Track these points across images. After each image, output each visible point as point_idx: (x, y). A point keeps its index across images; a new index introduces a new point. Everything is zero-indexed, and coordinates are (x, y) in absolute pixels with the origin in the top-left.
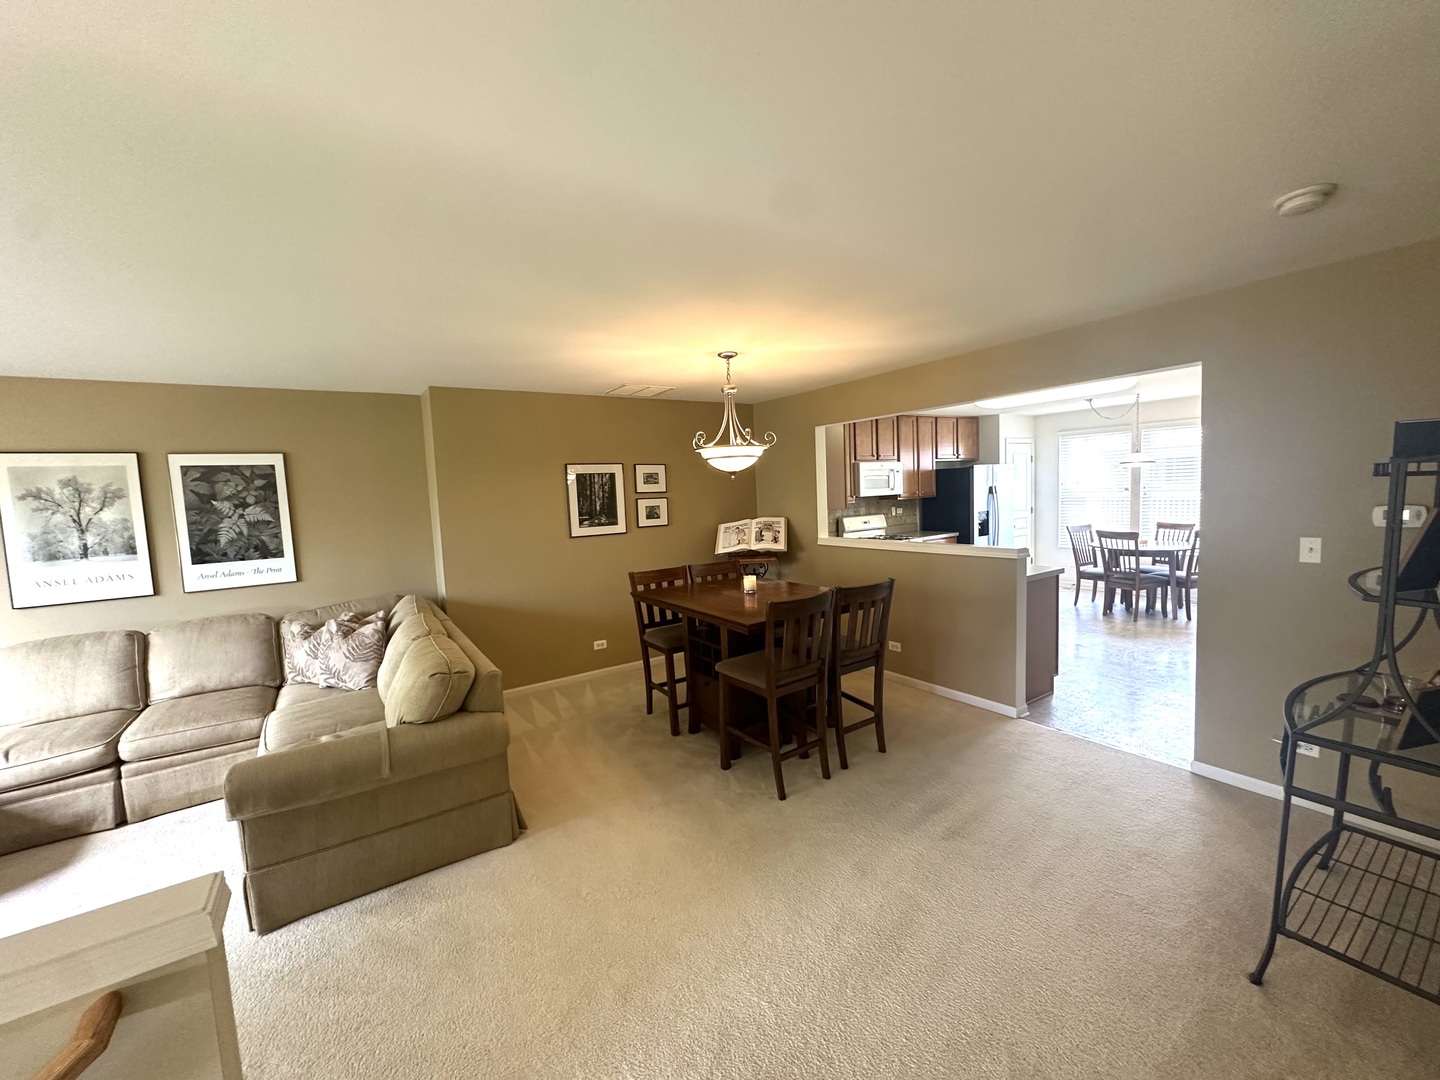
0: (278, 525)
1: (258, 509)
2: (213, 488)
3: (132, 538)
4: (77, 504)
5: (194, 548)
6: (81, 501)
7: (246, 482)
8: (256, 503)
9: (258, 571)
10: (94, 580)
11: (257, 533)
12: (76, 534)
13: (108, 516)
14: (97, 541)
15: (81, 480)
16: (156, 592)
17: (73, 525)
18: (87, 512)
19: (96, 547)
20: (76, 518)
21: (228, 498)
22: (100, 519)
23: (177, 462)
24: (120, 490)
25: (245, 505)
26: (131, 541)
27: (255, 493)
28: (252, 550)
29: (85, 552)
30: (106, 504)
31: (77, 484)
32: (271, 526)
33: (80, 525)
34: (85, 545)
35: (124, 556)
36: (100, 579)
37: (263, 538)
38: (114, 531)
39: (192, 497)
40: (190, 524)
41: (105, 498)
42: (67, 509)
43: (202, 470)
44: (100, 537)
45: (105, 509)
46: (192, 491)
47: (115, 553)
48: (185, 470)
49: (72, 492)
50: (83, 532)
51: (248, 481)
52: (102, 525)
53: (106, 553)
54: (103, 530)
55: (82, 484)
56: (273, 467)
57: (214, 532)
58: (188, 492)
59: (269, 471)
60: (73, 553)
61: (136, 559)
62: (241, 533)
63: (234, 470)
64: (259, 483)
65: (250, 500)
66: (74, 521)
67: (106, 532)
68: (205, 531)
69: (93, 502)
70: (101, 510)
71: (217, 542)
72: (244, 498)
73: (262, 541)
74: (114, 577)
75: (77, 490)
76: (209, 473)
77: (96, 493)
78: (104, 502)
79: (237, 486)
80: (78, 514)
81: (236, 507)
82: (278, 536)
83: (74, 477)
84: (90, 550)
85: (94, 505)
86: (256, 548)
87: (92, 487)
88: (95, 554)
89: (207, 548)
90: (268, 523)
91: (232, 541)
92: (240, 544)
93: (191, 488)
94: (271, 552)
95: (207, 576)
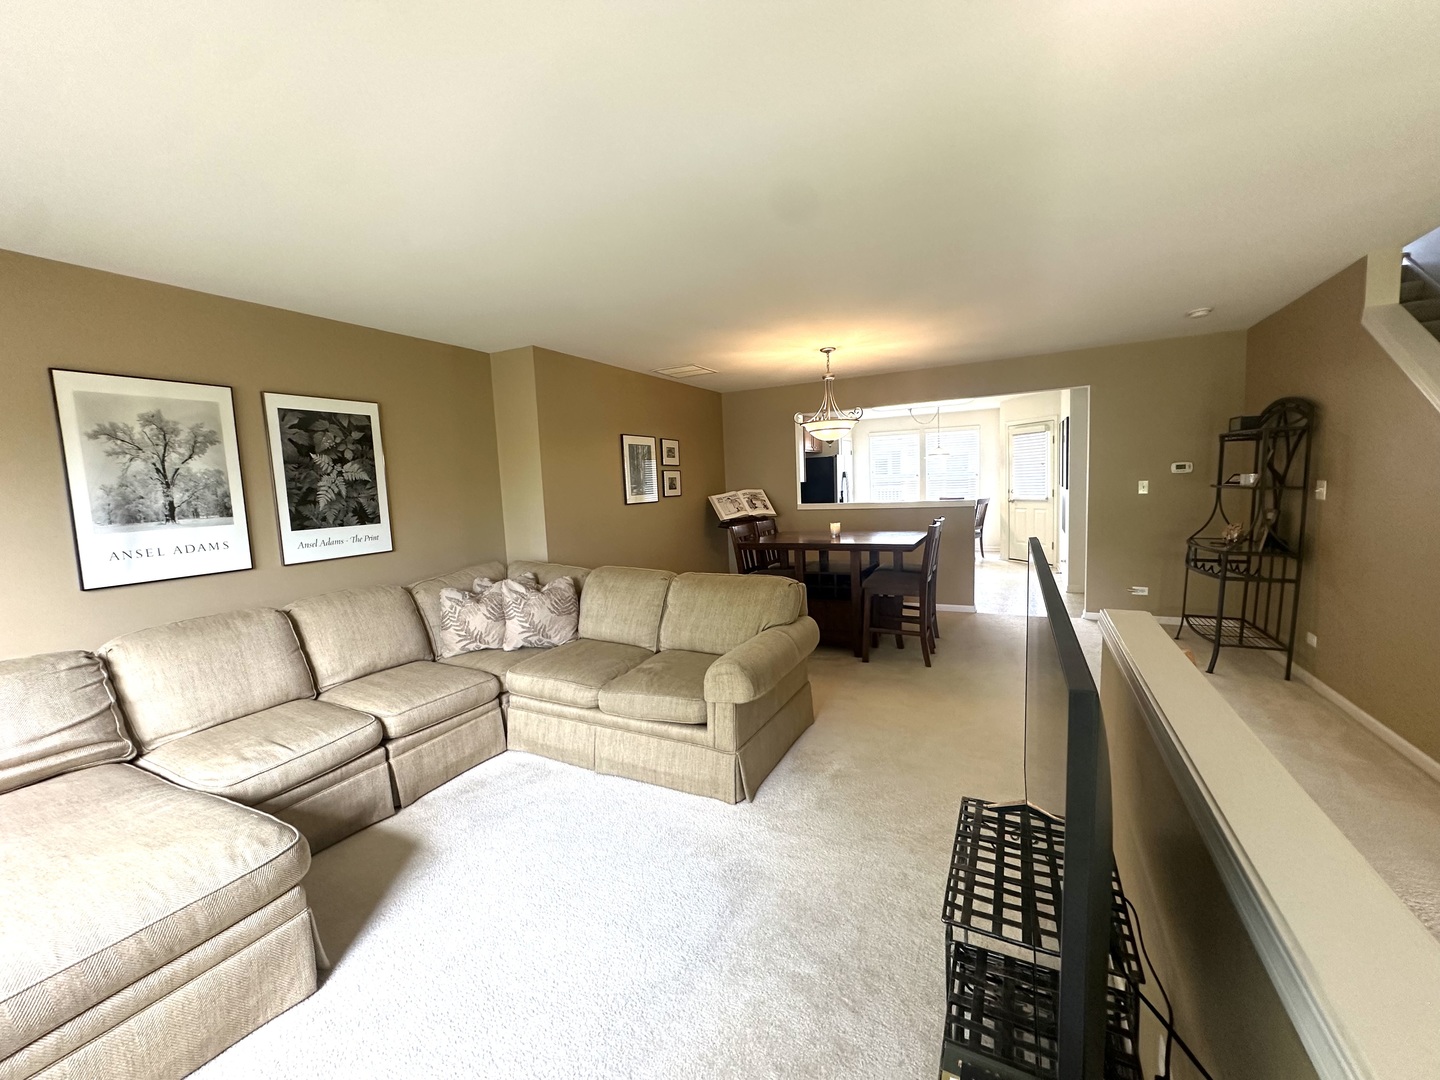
0: (374, 486)
1: (356, 466)
2: (311, 438)
3: (227, 495)
4: (161, 448)
5: (293, 510)
6: (166, 445)
7: (344, 434)
8: (354, 459)
9: (356, 539)
10: (183, 550)
11: (355, 495)
12: (160, 488)
13: (197, 465)
14: (186, 498)
15: (167, 416)
16: (254, 565)
17: (156, 476)
18: (173, 459)
19: (184, 506)
20: (160, 467)
21: (326, 452)
22: (188, 470)
23: (275, 402)
24: (213, 433)
25: (342, 461)
26: (226, 500)
27: (351, 446)
28: (351, 514)
29: (171, 514)
30: (197, 450)
31: (162, 421)
32: (368, 486)
33: (165, 477)
34: (171, 504)
35: (217, 519)
36: (190, 549)
37: (361, 500)
38: (206, 486)
39: (292, 448)
40: (289, 480)
41: (195, 442)
42: (150, 455)
43: (301, 416)
44: (187, 494)
45: (196, 457)
46: (290, 440)
47: (207, 515)
48: (283, 413)
49: (156, 431)
50: (168, 486)
51: (346, 432)
52: (191, 477)
53: (196, 514)
54: (192, 484)
55: (167, 422)
56: (369, 417)
57: (313, 491)
58: (286, 441)
59: (365, 423)
60: (157, 514)
61: (232, 523)
62: (339, 494)
63: (332, 417)
64: (356, 435)
65: (348, 455)
66: (158, 470)
67: (195, 487)
68: (304, 490)
69: (180, 447)
70: (190, 457)
71: (316, 503)
72: (343, 453)
73: (360, 504)
74: (207, 547)
75: (161, 429)
76: (307, 419)
77: (184, 435)
78: (193, 447)
79: (335, 437)
80: (163, 462)
81: (335, 462)
82: (374, 498)
83: (159, 412)
84: (177, 510)
85: (182, 450)
86: (355, 512)
87: (180, 427)
88: (185, 516)
89: (306, 511)
90: (365, 482)
91: (330, 503)
92: (338, 506)
93: (289, 436)
94: (368, 516)
95: (307, 545)
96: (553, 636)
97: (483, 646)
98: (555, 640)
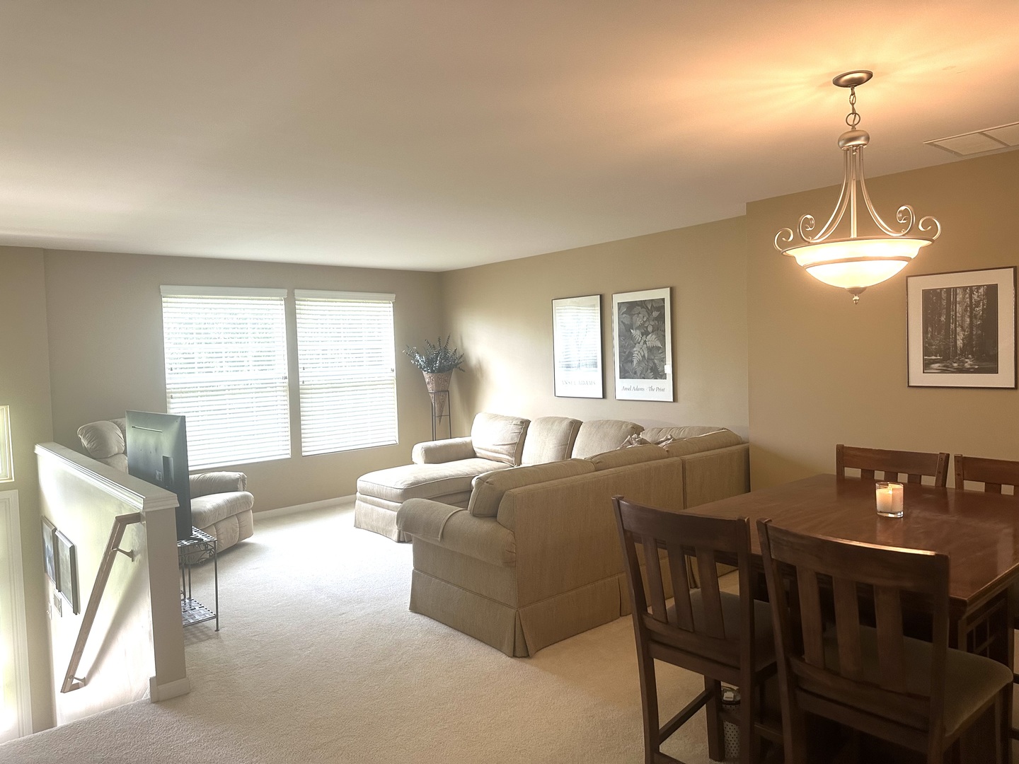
0: (664, 352)
1: (654, 337)
2: (632, 319)
5: (622, 366)
7: (648, 314)
8: (653, 332)
9: (651, 389)
10: (581, 384)
11: (653, 357)
16: (604, 396)
21: (638, 328)
22: (585, 342)
23: (617, 300)
25: (646, 333)
27: (652, 323)
28: (649, 371)
29: (579, 364)
32: (660, 351)
35: (592, 369)
36: (583, 383)
37: (655, 361)
39: (623, 327)
40: (621, 347)
43: (628, 306)
45: (587, 335)
46: (622, 322)
47: (590, 366)
48: (620, 306)
50: (579, 350)
51: (649, 312)
52: (586, 346)
53: (586, 366)
56: (664, 300)
57: (631, 354)
58: (620, 323)
59: (662, 304)
60: (575, 364)
61: (597, 371)
62: (644, 356)
63: (642, 304)
64: (655, 314)
65: (650, 329)
67: (587, 351)
68: (627, 353)
71: (632, 362)
72: (647, 327)
73: (654, 363)
74: (588, 383)
76: (632, 305)
79: (643, 317)
80: (578, 338)
81: (643, 334)
82: (664, 360)
86: (651, 369)
88: (583, 366)
89: (628, 367)
90: (658, 348)
91: (639, 362)
92: (643, 365)
93: (622, 320)
94: (658, 374)
95: (626, 389)
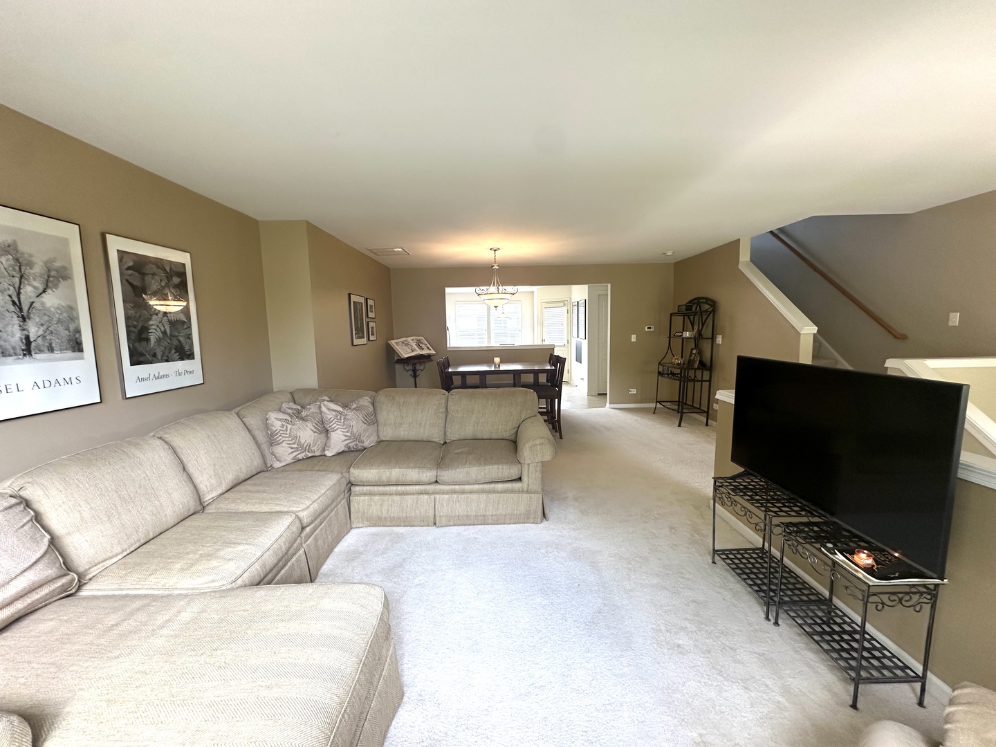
0: (190, 327)
2: (143, 279)
3: (78, 331)
4: (17, 280)
5: (131, 347)
6: (21, 277)
7: (167, 278)
8: (175, 301)
9: (178, 373)
10: (41, 385)
11: (176, 334)
12: (16, 321)
13: (51, 300)
14: (41, 332)
15: (23, 248)
16: (102, 399)
17: (12, 308)
18: (28, 291)
19: (40, 341)
20: (16, 300)
21: (155, 293)
22: (43, 303)
23: (116, 244)
24: (65, 268)
26: (77, 336)
27: (172, 290)
28: (173, 351)
29: (28, 348)
30: (50, 284)
31: (17, 252)
32: (185, 327)
33: (21, 310)
34: (27, 338)
35: (69, 354)
36: (47, 384)
37: (181, 339)
38: (59, 321)
39: (129, 288)
40: (127, 318)
41: (49, 277)
42: (6, 286)
43: (134, 258)
44: (42, 328)
45: (49, 291)
46: (127, 281)
47: (61, 350)
48: (122, 255)
49: (12, 262)
50: (24, 319)
51: (168, 276)
52: (45, 311)
53: (51, 349)
54: (46, 318)
55: (22, 254)
56: (184, 265)
57: (146, 329)
58: (124, 281)
59: (182, 270)
60: (14, 348)
61: (82, 358)
62: (164, 333)
63: (159, 263)
64: (176, 280)
65: (171, 298)
66: (14, 303)
67: (50, 321)
68: (139, 327)
69: (34, 280)
70: (44, 291)
71: (148, 340)
73: (179, 341)
74: (62, 382)
75: (17, 260)
76: (140, 264)
77: (38, 269)
78: (47, 281)
79: (161, 281)
80: (19, 294)
82: (189, 337)
83: (15, 242)
84: (33, 345)
85: (36, 284)
86: (176, 349)
87: (35, 260)
88: (41, 351)
89: (140, 347)
90: (183, 323)
91: (159, 341)
92: (165, 343)
93: (128, 277)
94: (186, 355)
95: (143, 379)
96: (365, 440)
97: (310, 455)
98: (367, 444)
